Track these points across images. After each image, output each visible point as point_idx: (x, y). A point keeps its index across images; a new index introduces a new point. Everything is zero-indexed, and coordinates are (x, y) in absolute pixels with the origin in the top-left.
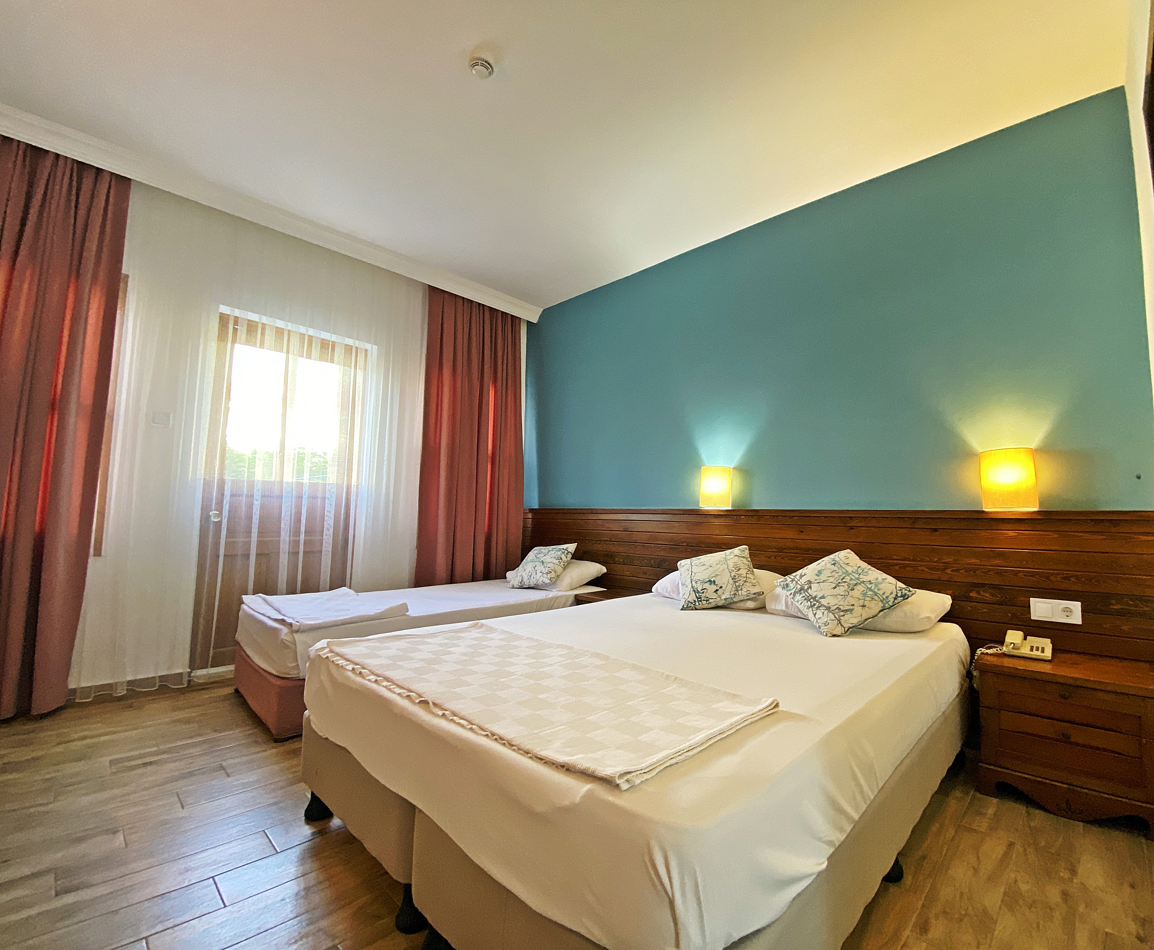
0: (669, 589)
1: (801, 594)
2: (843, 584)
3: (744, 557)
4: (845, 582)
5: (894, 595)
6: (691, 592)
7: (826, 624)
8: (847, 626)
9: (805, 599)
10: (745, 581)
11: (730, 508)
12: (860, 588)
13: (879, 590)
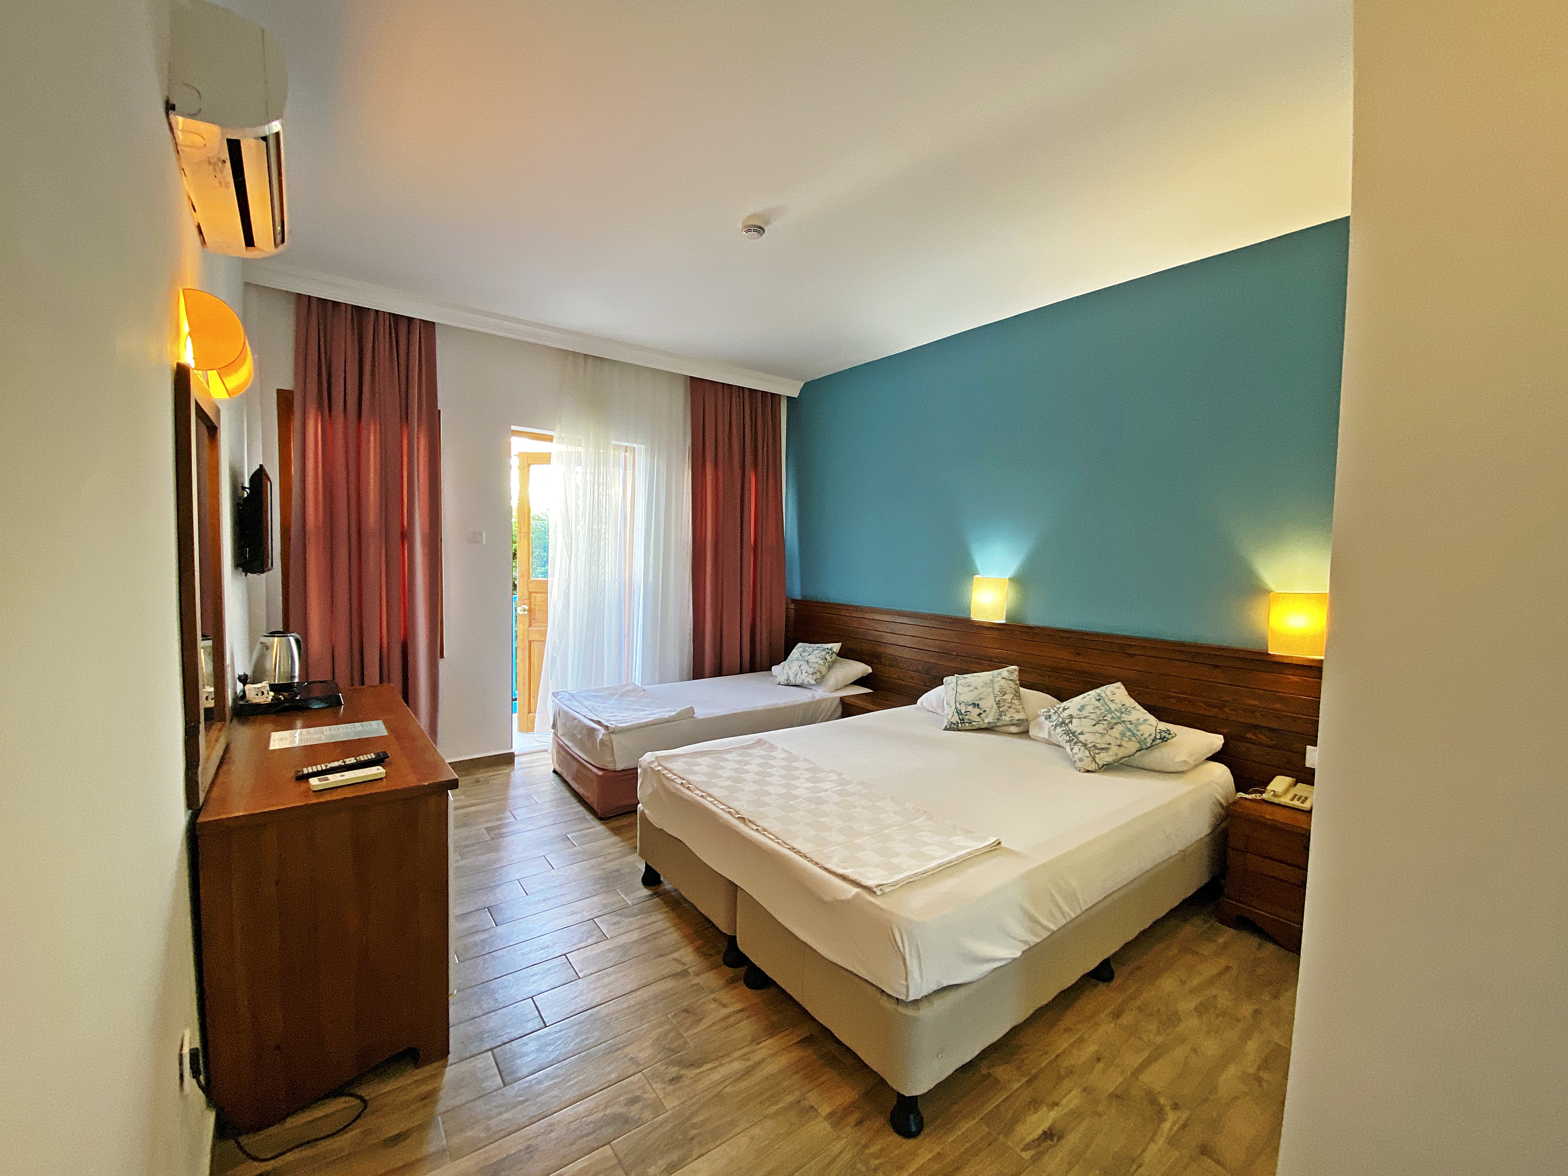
0: (934, 705)
1: (1061, 727)
2: (1104, 722)
3: (1012, 680)
4: (1106, 720)
5: (1152, 737)
6: (955, 713)
7: (1081, 760)
8: (1101, 763)
9: (1065, 733)
10: (1010, 707)
11: (1003, 622)
12: (1120, 728)
13: (1138, 731)
